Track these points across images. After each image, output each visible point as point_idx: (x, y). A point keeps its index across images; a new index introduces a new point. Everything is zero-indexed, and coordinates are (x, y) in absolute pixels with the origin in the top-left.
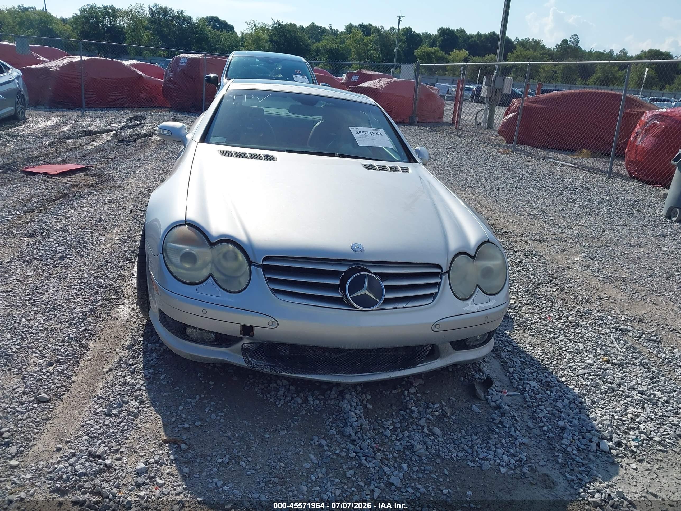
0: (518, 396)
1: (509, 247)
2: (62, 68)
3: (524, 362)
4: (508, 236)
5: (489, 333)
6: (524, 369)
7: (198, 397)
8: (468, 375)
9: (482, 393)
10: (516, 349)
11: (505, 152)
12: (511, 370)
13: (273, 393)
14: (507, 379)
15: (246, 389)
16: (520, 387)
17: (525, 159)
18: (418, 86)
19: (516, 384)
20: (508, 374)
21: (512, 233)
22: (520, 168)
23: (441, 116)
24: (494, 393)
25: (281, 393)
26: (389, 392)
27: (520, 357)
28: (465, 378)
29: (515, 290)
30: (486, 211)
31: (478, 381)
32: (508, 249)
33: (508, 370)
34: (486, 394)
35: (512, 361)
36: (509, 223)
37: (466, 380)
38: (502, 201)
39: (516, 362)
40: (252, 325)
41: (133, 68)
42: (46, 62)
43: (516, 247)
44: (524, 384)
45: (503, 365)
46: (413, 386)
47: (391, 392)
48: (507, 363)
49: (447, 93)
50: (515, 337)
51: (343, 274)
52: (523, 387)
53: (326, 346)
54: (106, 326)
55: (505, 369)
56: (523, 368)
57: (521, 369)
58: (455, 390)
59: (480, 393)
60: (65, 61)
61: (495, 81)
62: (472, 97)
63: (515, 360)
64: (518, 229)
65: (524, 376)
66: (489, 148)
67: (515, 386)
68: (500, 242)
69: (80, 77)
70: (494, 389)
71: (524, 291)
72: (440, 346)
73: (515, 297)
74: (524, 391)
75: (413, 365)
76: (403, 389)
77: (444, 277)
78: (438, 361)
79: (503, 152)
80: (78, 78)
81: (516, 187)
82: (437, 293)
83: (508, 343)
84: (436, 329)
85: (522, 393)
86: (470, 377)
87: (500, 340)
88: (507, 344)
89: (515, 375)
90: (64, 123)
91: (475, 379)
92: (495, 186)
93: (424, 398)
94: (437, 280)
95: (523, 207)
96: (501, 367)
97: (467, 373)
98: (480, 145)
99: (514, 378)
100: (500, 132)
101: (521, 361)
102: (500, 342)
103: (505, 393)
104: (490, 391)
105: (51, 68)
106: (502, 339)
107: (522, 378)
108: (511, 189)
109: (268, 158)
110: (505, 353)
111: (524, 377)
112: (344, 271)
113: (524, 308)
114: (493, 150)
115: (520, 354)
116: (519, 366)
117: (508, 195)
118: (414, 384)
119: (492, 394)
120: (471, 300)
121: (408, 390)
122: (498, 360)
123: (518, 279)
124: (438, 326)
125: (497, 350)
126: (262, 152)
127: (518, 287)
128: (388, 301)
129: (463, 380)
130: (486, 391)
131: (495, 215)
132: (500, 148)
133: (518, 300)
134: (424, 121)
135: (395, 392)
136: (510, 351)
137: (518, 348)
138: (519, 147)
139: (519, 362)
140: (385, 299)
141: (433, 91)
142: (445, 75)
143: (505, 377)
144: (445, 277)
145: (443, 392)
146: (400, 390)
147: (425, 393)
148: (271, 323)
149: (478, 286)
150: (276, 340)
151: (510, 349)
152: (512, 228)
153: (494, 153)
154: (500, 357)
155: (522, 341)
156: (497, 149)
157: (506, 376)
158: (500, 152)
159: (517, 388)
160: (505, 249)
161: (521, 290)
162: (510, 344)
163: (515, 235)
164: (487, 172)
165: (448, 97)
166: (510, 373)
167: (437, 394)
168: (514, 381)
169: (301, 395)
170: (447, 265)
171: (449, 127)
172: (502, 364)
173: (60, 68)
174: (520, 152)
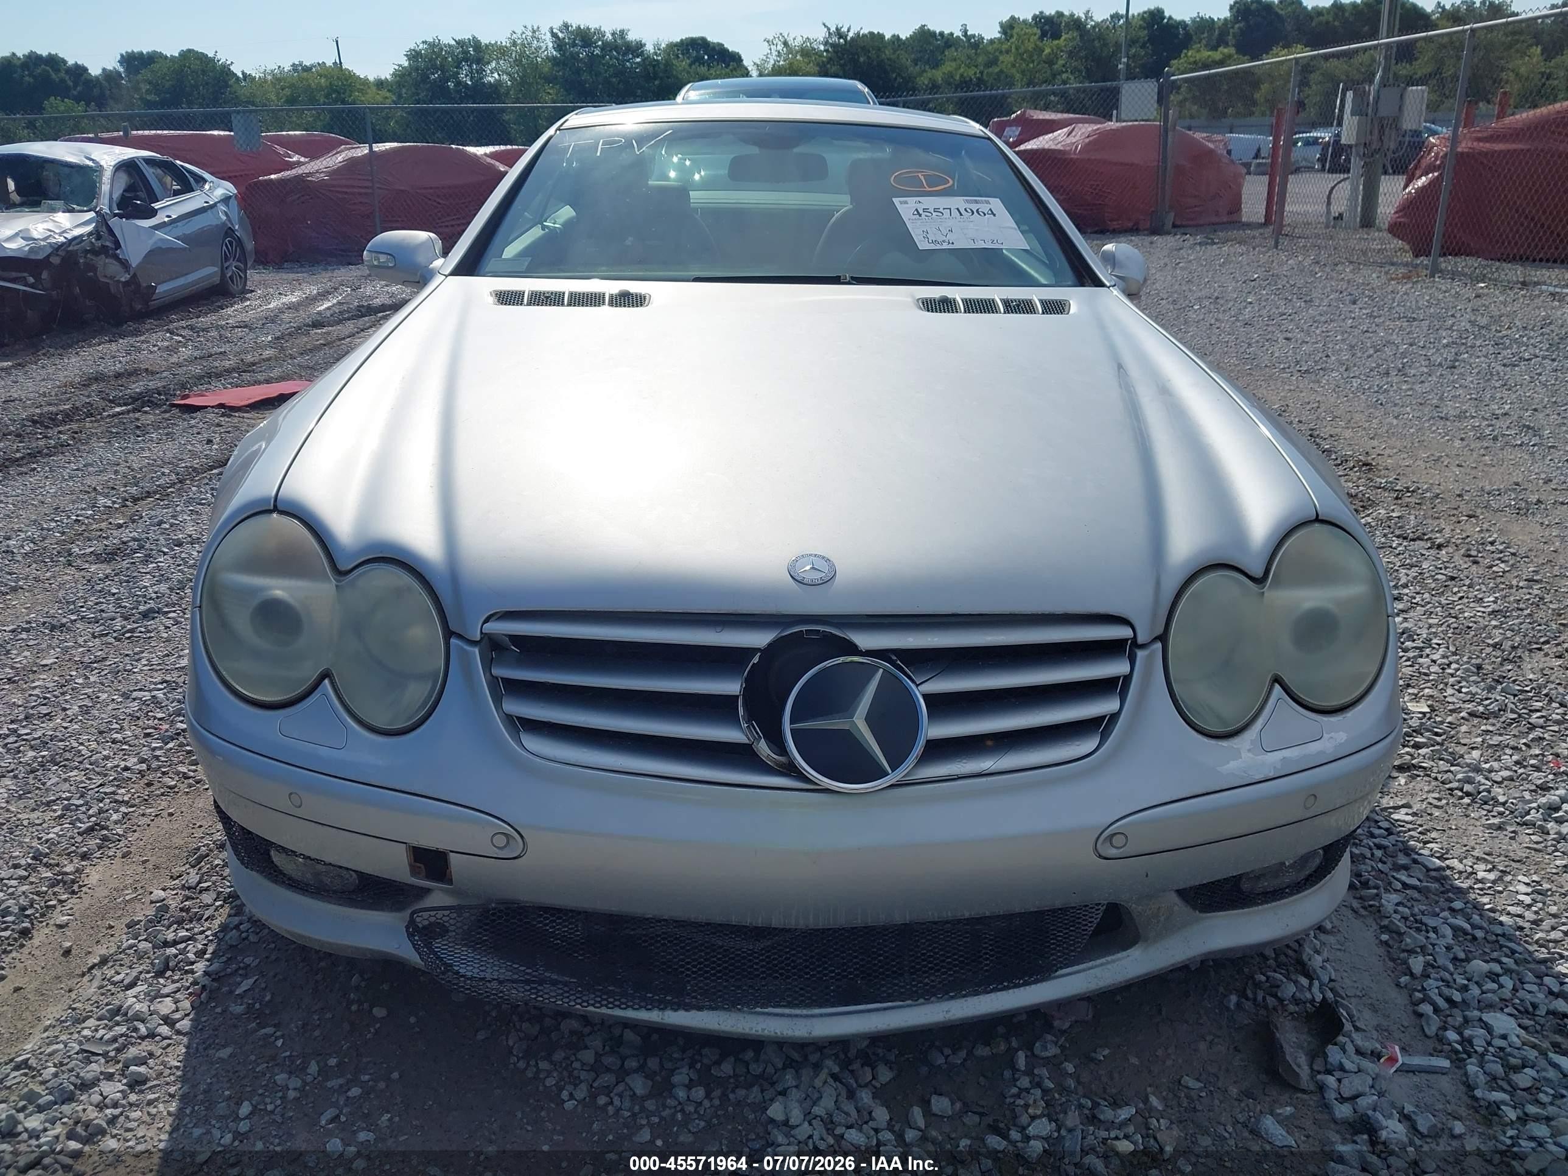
0: (1442, 1072)
1: (1417, 534)
2: (335, 173)
3: (1466, 933)
4: (1413, 500)
5: (1327, 849)
6: (1468, 960)
7: (313, 1068)
8: (1257, 985)
9: (1303, 1060)
10: (1436, 880)
11: (1409, 277)
12: (1417, 964)
13: (559, 1056)
14: (1399, 999)
15: (481, 1036)
16: (1452, 1036)
17: (1468, 292)
18: (1170, 134)
19: (1435, 1022)
20: (1404, 979)
21: (1427, 491)
22: (1453, 316)
23: (1235, 207)
24: (1348, 1065)
25: (588, 1056)
26: (963, 1054)
27: (1452, 910)
28: (1243, 994)
29: (1435, 669)
30: (1348, 434)
31: (1292, 1008)
32: (1413, 540)
33: (1405, 962)
34: (1318, 1065)
35: (1420, 927)
36: (1419, 463)
37: (1248, 1005)
38: (1396, 405)
39: (1435, 930)
40: (441, 846)
41: (493, 162)
42: (304, 164)
43: (1440, 531)
44: (1466, 1021)
45: (1386, 943)
46: (1051, 1026)
47: (970, 1053)
48: (1400, 934)
49: (1257, 156)
50: (1434, 835)
51: (756, 660)
52: (1460, 1034)
53: (702, 918)
54: (165, 814)
55: (1393, 960)
56: (1462, 955)
57: (1455, 959)
58: (1202, 1046)
59: (1299, 1061)
60: (338, 159)
61: (1377, 99)
62: (1322, 160)
63: (1431, 922)
64: (1448, 480)
65: (1464, 989)
66: (1365, 271)
67: (1432, 1030)
68: (1390, 518)
69: (370, 191)
70: (1350, 1048)
71: (1467, 670)
72: (1133, 907)
73: (1435, 693)
74: (1465, 1051)
75: (1041, 972)
76: (1014, 1044)
77: (1141, 654)
78: (1135, 953)
79: (1403, 278)
80: (366, 194)
81: (1440, 364)
82: (1114, 717)
83: (1408, 855)
84: (1113, 852)
85: (1458, 1062)
86: (1260, 995)
87: (1379, 847)
88: (1402, 860)
89: (1431, 983)
90: (324, 295)
91: (1281, 1000)
92: (1379, 366)
93: (1086, 1077)
94: (1117, 668)
95: (1461, 416)
96: (1381, 951)
97: (1252, 977)
98: (1340, 268)
99: (1427, 999)
100: (1395, 229)
101: (1456, 929)
102: (1379, 853)
103: (1392, 1060)
104: (1334, 1054)
105: (310, 174)
106: (1385, 842)
107: (1457, 997)
108: (1426, 370)
109: (626, 300)
110: (1395, 898)
111: (1467, 995)
112: (759, 650)
113: (1464, 728)
114: (1374, 275)
115: (1451, 901)
116: (1449, 948)
117: (1417, 387)
118: (1056, 1023)
119: (1342, 1068)
120: (1251, 734)
121: (1030, 1047)
122: (1370, 921)
123: (1445, 632)
124: (1118, 840)
125: (1365, 885)
126: (613, 287)
127: (1443, 657)
128: (939, 749)
129: (1238, 1005)
130: (1317, 1053)
131: (1375, 443)
132: (1393, 269)
133: (1444, 702)
134: (1191, 223)
135: (982, 1051)
136: (1414, 887)
137: (1439, 876)
138: (1448, 263)
139: (1449, 932)
140: (929, 742)
141: (1211, 145)
142: (1251, 114)
143: (1393, 993)
144: (1149, 658)
145: (1160, 1052)
146: (1003, 1047)
147: (1092, 1060)
148: (501, 841)
149: (1277, 680)
150: (525, 896)
151: (1414, 882)
152: (1426, 478)
153: (1376, 283)
154: (1377, 912)
155: (1458, 850)
156: (1386, 273)
157: (1398, 985)
158: (1393, 279)
159: (1440, 1039)
160: (1405, 538)
161: (1457, 670)
162: (1415, 861)
163: (1437, 496)
164: (1356, 332)
165: (1259, 164)
166: (1412, 975)
167: (1134, 1060)
168: (1426, 1008)
169: (653, 1063)
170: (1155, 615)
171: (1256, 233)
172: (1385, 937)
173: (329, 174)
174: (1454, 275)
